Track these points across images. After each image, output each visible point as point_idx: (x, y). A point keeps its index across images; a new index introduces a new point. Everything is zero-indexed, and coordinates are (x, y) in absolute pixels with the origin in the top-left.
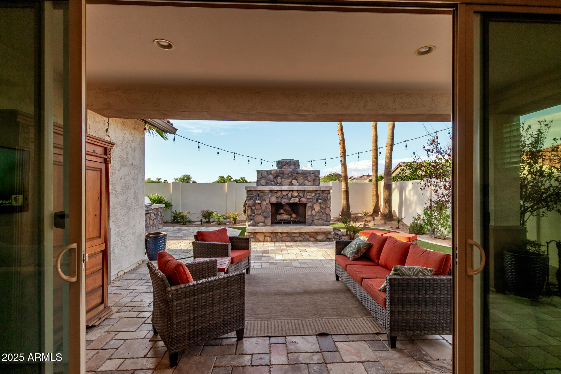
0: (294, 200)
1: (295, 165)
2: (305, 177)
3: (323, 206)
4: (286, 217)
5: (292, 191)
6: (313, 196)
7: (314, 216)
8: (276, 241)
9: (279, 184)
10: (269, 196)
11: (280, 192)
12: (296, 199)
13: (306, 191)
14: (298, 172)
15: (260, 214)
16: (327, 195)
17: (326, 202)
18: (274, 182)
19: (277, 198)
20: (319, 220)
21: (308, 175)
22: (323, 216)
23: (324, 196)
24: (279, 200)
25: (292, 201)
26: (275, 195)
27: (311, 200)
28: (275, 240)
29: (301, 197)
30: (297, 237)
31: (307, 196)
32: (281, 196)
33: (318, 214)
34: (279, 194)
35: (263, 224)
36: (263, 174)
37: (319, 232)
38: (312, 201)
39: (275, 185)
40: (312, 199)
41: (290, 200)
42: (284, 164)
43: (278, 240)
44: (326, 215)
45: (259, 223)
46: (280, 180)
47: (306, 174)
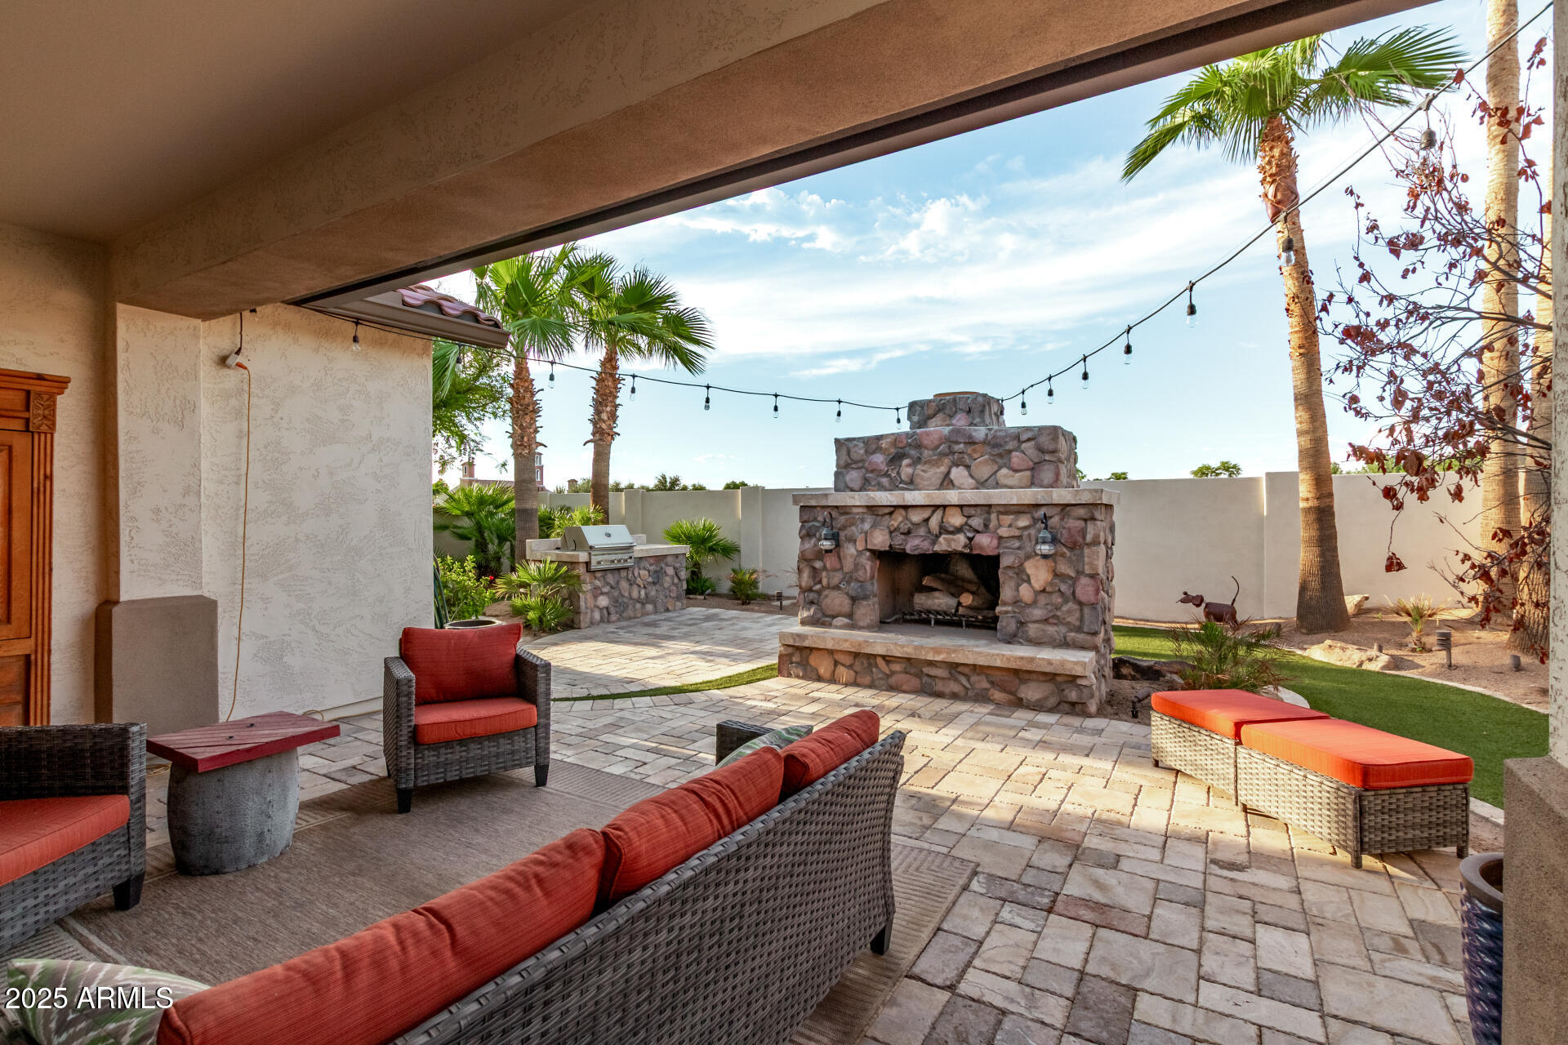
0: (948, 542)
1: (969, 412)
2: (1000, 455)
3: (1064, 568)
4: (941, 601)
5: (945, 507)
6: (1025, 528)
7: (1028, 605)
8: (871, 686)
9: (906, 484)
10: (867, 526)
11: (903, 512)
12: (955, 537)
13: (993, 509)
14: (970, 437)
15: (837, 588)
16: (1083, 523)
17: (1077, 552)
18: (889, 476)
19: (891, 532)
20: (1046, 621)
21: (1010, 446)
22: (1065, 608)
23: (1069, 529)
24: (898, 540)
25: (942, 545)
26: (886, 523)
27: (1017, 544)
28: (867, 680)
29: (978, 532)
30: (943, 679)
31: (1000, 526)
32: (904, 528)
33: (1043, 599)
34: (897, 520)
35: (846, 620)
36: (853, 450)
37: (1029, 672)
38: (1019, 548)
39: (894, 487)
40: (1019, 538)
41: (934, 543)
42: (931, 412)
43: (877, 682)
44: (1076, 607)
45: (834, 617)
46: (910, 470)
47: (1003, 446)
